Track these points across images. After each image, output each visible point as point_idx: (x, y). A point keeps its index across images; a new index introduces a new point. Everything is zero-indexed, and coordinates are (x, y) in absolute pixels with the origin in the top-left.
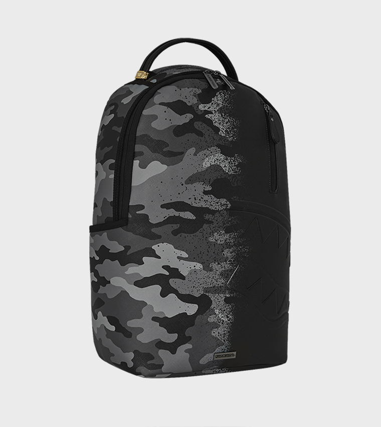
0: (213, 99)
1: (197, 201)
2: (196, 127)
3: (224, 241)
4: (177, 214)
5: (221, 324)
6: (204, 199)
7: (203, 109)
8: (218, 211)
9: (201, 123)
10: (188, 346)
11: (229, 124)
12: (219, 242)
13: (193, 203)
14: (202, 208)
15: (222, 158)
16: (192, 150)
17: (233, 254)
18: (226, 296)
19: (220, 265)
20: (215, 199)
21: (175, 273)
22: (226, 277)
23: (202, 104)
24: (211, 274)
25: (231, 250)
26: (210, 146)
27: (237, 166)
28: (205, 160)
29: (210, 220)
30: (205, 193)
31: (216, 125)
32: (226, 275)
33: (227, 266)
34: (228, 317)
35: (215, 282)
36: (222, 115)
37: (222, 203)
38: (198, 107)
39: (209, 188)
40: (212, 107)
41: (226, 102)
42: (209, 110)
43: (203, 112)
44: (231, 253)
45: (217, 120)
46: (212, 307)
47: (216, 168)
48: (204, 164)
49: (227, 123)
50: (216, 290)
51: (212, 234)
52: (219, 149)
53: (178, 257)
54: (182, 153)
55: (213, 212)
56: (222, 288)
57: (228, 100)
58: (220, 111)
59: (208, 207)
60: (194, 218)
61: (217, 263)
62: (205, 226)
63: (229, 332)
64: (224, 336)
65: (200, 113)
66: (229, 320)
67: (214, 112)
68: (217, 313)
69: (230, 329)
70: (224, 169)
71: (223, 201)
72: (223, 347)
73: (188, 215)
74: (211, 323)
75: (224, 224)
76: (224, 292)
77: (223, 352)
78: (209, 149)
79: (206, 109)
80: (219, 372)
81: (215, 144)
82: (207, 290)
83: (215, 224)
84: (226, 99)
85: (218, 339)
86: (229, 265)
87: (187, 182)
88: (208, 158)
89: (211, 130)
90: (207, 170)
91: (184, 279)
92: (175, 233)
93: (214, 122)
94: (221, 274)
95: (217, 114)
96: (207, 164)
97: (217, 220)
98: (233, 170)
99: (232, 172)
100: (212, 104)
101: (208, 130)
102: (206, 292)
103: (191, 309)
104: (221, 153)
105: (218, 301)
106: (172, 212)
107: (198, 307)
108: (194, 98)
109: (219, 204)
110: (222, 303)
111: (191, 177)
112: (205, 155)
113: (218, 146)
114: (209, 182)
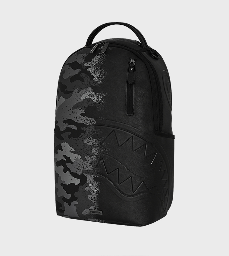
0: (93, 59)
1: (78, 119)
2: (81, 76)
3: (92, 143)
4: (69, 126)
5: (92, 193)
6: (81, 118)
7: (86, 65)
8: (89, 125)
9: (84, 73)
10: (76, 202)
11: (100, 73)
12: (89, 144)
13: (76, 120)
14: (80, 123)
15: (93, 94)
16: (77, 90)
17: (98, 151)
18: (94, 177)
19: (90, 158)
20: (87, 118)
21: (68, 160)
22: (94, 165)
23: (87, 62)
24: (86, 162)
25: (96, 149)
26: (87, 87)
27: (102, 99)
28: (83, 96)
29: (85, 130)
30: (82, 114)
31: (92, 74)
32: (94, 164)
33: (94, 159)
34: (96, 189)
35: (88, 168)
36: (96, 68)
37: (92, 121)
38: (84, 64)
39: (84, 112)
40: (91, 64)
41: (100, 60)
42: (89, 66)
43: (86, 67)
44: (96, 151)
45: (93, 71)
46: (87, 182)
47: (89, 100)
48: (82, 98)
49: (98, 73)
50: (89, 172)
51: (85, 139)
52: (92, 89)
53: (70, 151)
54: (72, 92)
55: (86, 126)
56: (92, 171)
57: (102, 59)
58: (96, 66)
59: (84, 123)
60: (77, 129)
61: (88, 156)
62: (82, 134)
63: (97, 198)
64: (95, 200)
65: (84, 68)
66: (97, 191)
67: (92, 67)
68: (90, 186)
69: (98, 197)
70: (93, 100)
71: (92, 120)
72: (94, 207)
73: (74, 127)
74: (87, 191)
75: (92, 133)
76: (93, 174)
77: (95, 210)
78: (86, 89)
79: (88, 65)
80: (98, 222)
81: (90, 86)
82: (84, 171)
83: (87, 133)
84: (101, 59)
85: (91, 202)
86: (95, 158)
87: (73, 109)
88: (84, 94)
89: (89, 77)
90: (83, 101)
91: (73, 164)
92: (69, 137)
93: (91, 73)
94: (91, 163)
95: (94, 68)
96: (83, 98)
97: (88, 131)
98: (99, 101)
99: (98, 102)
100: (92, 62)
101: (87, 78)
102: (84, 172)
103: (77, 182)
104: (93, 91)
105: (90, 178)
106: (67, 125)
107: (80, 181)
108: (83, 59)
109: (90, 121)
110: (93, 180)
111: (75, 105)
112: (83, 92)
113: (92, 87)
114: (84, 108)
